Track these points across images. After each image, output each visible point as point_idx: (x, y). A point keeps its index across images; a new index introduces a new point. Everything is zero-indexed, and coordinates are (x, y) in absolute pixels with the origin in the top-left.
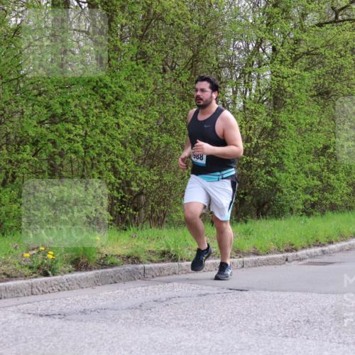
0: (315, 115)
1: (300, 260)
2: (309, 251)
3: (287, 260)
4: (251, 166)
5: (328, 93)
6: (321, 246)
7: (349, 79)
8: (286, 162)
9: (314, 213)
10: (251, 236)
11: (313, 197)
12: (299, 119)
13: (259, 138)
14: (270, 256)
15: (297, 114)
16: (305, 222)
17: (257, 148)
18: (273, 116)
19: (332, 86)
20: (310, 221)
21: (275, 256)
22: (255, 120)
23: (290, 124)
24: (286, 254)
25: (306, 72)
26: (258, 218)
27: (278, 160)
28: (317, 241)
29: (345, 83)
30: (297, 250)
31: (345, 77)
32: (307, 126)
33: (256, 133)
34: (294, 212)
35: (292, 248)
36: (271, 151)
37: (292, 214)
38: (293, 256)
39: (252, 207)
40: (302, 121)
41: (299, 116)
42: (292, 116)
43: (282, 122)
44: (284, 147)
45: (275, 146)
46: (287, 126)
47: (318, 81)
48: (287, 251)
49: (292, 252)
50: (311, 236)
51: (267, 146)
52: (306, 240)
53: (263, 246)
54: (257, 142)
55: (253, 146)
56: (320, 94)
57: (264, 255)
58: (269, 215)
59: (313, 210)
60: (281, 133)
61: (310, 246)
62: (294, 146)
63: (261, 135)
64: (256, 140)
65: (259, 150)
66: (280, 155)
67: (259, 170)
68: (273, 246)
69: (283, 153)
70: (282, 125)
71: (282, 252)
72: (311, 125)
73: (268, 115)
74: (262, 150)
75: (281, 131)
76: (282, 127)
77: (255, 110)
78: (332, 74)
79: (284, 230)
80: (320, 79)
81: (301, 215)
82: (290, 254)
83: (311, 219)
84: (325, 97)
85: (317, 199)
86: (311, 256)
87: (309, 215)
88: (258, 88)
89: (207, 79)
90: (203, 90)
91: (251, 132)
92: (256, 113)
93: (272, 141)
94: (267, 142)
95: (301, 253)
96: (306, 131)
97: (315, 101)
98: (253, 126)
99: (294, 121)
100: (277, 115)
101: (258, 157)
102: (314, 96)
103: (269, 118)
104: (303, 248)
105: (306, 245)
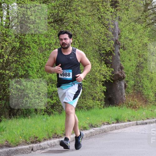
0: (52, 37)
1: (43, 149)
2: (49, 142)
3: (32, 150)
4: (4, 77)
5: (61, 20)
6: (59, 138)
7: (77, 10)
8: (31, 74)
9: (54, 112)
10: (4, 132)
11: (52, 100)
12: (40, 40)
13: (10, 55)
14: (19, 147)
15: (39, 36)
16: (47, 119)
17: (8, 63)
18: (20, 38)
19: (64, 15)
20: (50, 118)
21: (24, 147)
22: (6, 41)
23: (33, 44)
24: (31, 145)
25: (44, 4)
26: (10, 118)
27: (25, 72)
28: (55, 134)
29: (74, 12)
30: (40, 142)
31: (74, 9)
32: (47, 46)
33: (7, 51)
34: (38, 112)
35: (36, 140)
36: (19, 65)
37: (37, 114)
38: (37, 147)
39: (6, 110)
40: (42, 42)
41: (40, 38)
42: (35, 38)
43: (27, 43)
44: (29, 62)
45: (22, 61)
46: (31, 46)
47: (54, 11)
48: (32, 143)
49: (36, 143)
50: (51, 131)
51: (16, 61)
52: (47, 133)
53: (13, 140)
54: (8, 58)
55: (5, 61)
56: (55, 21)
57: (15, 146)
58: (19, 115)
59: (52, 110)
60: (26, 51)
61: (50, 138)
62: (37, 61)
63: (11, 53)
64: (7, 57)
65: (10, 65)
66: (26, 68)
67: (10, 80)
68: (21, 140)
69: (29, 67)
70: (27, 45)
71: (28, 144)
72: (50, 44)
73: (16, 37)
74: (12, 65)
75: (27, 50)
76: (28, 47)
77: (6, 33)
78: (64, 6)
79: (30, 127)
80: (55, 9)
81: (44, 115)
82: (34, 145)
83: (51, 117)
84: (60, 23)
85: (55, 101)
86: (51, 146)
87: (49, 114)
88: (8, 16)
89: (66, 33)
90: (65, 39)
91: (3, 50)
92: (7, 36)
93: (19, 58)
94: (15, 59)
95: (43, 144)
96: (46, 50)
97: (52, 26)
98: (4, 45)
99: (36, 42)
100: (24, 37)
101: (9, 70)
102: (51, 22)
103: (17, 40)
104: (45, 140)
105: (47, 137)
